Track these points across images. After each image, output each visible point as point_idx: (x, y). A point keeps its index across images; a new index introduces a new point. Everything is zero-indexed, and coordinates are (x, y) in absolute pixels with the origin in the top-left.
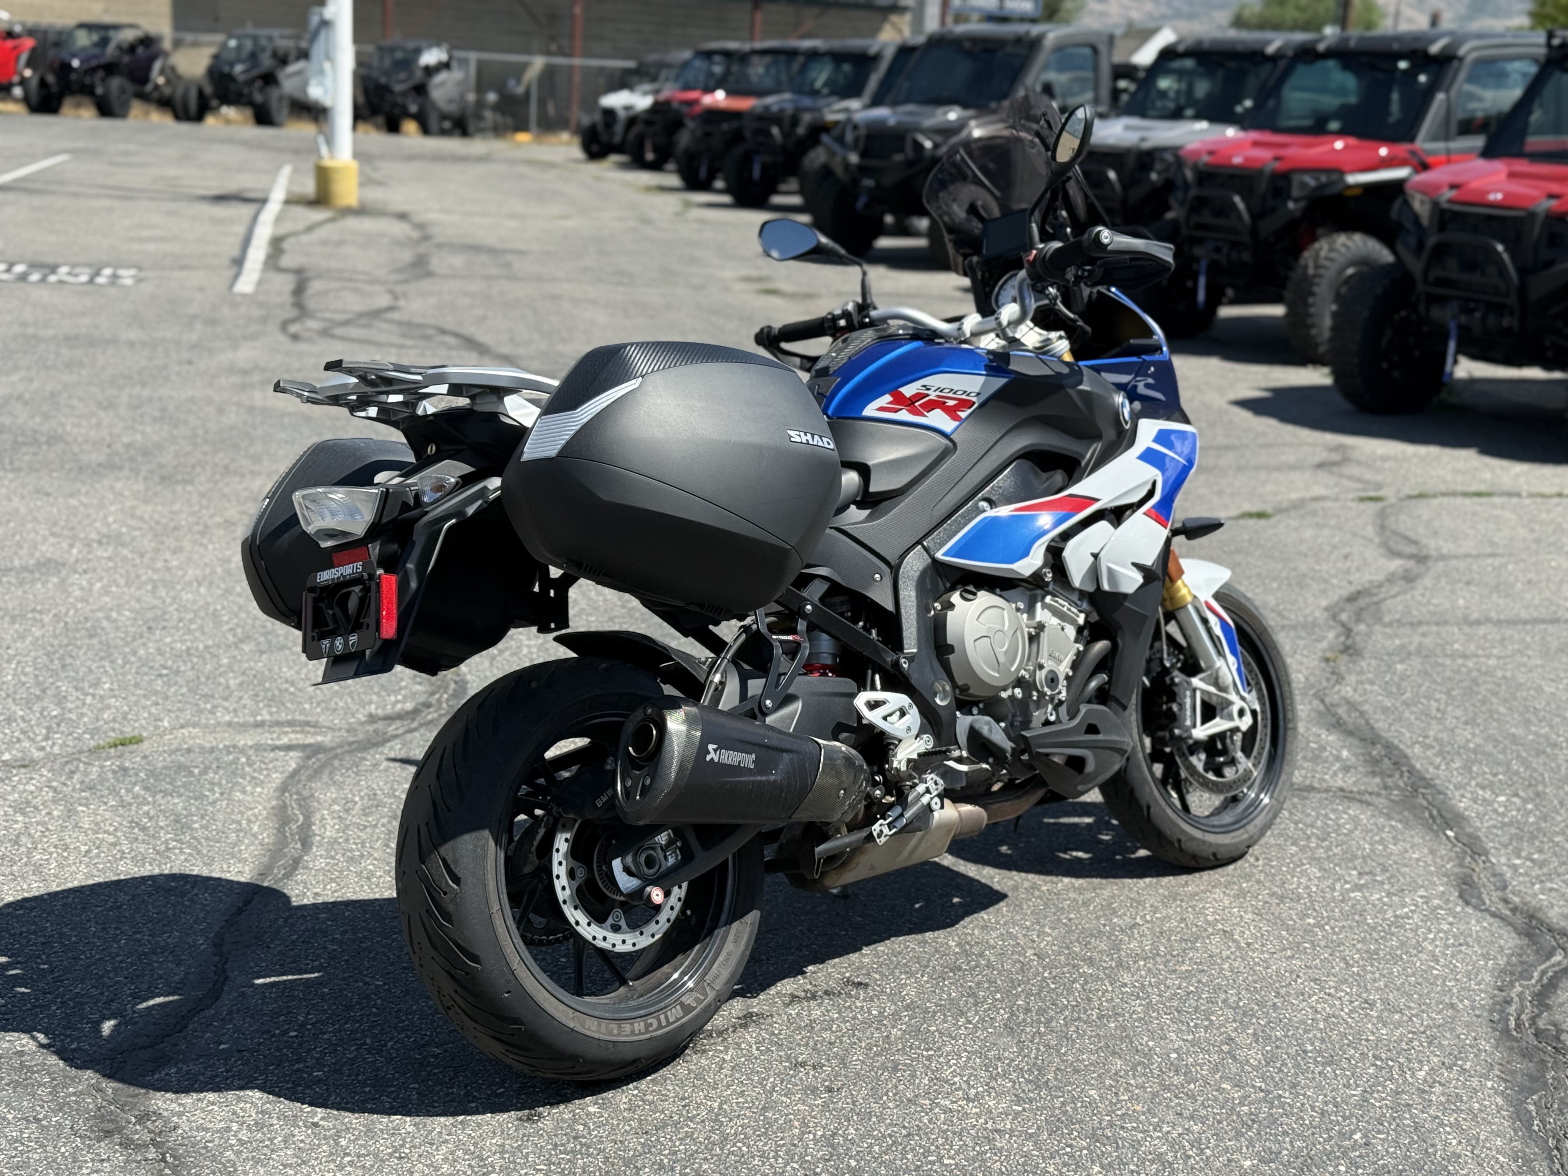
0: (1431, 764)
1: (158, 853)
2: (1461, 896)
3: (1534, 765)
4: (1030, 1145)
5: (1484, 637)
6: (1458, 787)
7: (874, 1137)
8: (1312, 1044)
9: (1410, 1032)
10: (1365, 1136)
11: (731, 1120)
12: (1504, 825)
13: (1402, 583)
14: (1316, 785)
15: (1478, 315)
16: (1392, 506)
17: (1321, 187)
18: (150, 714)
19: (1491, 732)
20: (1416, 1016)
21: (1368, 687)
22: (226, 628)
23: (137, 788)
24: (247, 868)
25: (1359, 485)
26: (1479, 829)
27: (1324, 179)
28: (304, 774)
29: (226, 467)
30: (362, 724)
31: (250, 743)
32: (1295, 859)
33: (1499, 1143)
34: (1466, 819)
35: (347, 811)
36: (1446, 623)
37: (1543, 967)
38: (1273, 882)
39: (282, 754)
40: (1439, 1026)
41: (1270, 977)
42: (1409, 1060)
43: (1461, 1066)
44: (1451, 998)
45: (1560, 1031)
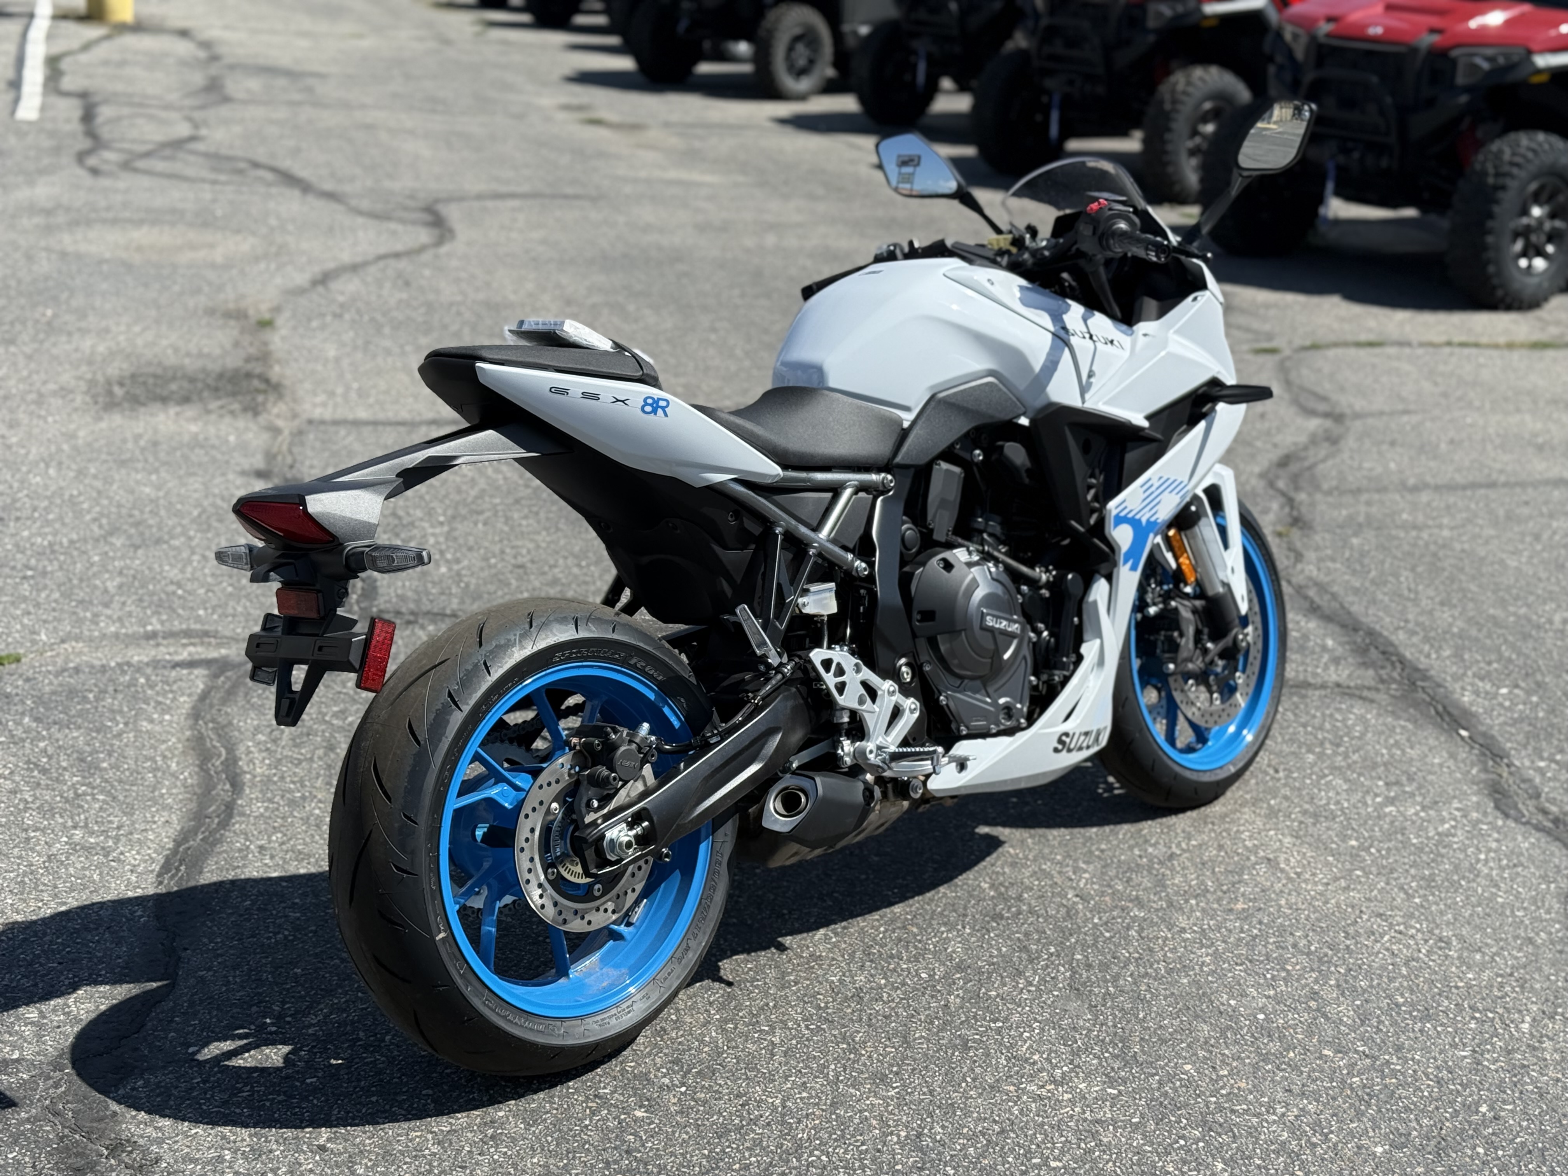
0: (1421, 652)
1: (67, 801)
2: (1497, 807)
3: (1525, 651)
4: (1139, 1139)
5: (1429, 504)
6: (1456, 678)
7: (964, 1136)
8: (1402, 995)
9: (1498, 975)
10: (1491, 1108)
11: (799, 1122)
12: (1515, 722)
13: (1326, 445)
14: (1311, 680)
15: (1356, 155)
16: (1289, 358)
17: (1177, 17)
18: (23, 625)
19: (1471, 614)
20: (1498, 954)
21: (1330, 564)
22: (88, 517)
23: (27, 720)
24: (174, 817)
25: (1250, 336)
26: (1491, 727)
28: (216, 697)
29: (49, 324)
31: (146, 660)
32: (1316, 769)
34: (1474, 715)
35: (275, 741)
36: (1385, 489)
38: (1300, 796)
39: (185, 672)
40: (1525, 967)
41: (1333, 914)
42: (1508, 1010)
43: (1562, 1015)
44: (1526, 931)
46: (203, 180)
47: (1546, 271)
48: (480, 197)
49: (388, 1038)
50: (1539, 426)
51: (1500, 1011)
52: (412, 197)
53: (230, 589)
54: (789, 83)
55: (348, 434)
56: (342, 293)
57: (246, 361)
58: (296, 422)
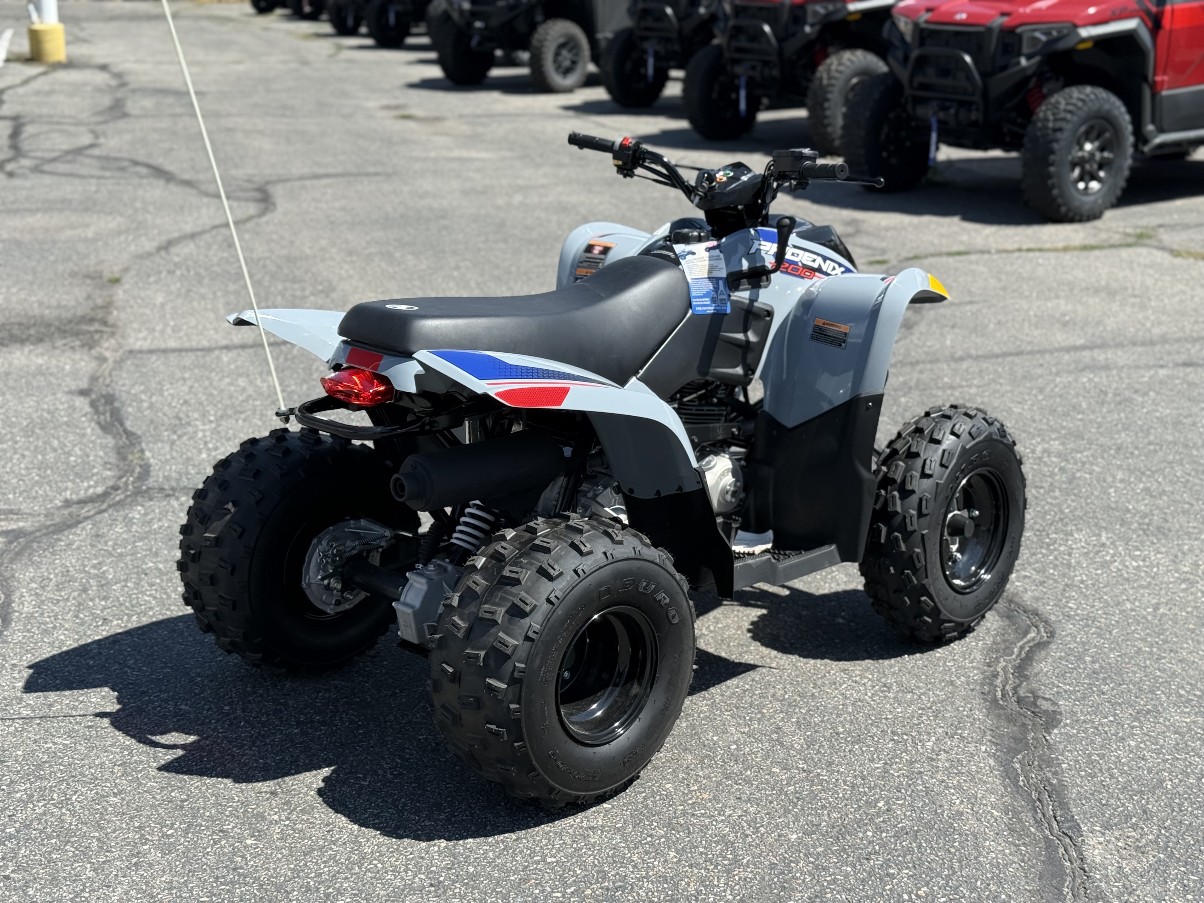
5: (967, 370)
8: (843, 726)
9: (920, 709)
10: (887, 803)
13: (903, 330)
15: (952, 111)
16: (894, 267)
17: (829, 14)
20: (924, 694)
25: (869, 252)
27: (831, 7)
28: (7, 557)
30: (59, 508)
33: (993, 799)
35: (43, 588)
36: (937, 361)
37: (1021, 643)
40: (942, 702)
42: (920, 733)
43: (960, 735)
44: (951, 676)
45: (1036, 697)
46: (92, 177)
48: (302, 178)
49: (74, 797)
50: (1070, 307)
52: (249, 181)
53: (37, 478)
54: (557, 79)
56: (178, 255)
57: (93, 309)
58: (121, 352)
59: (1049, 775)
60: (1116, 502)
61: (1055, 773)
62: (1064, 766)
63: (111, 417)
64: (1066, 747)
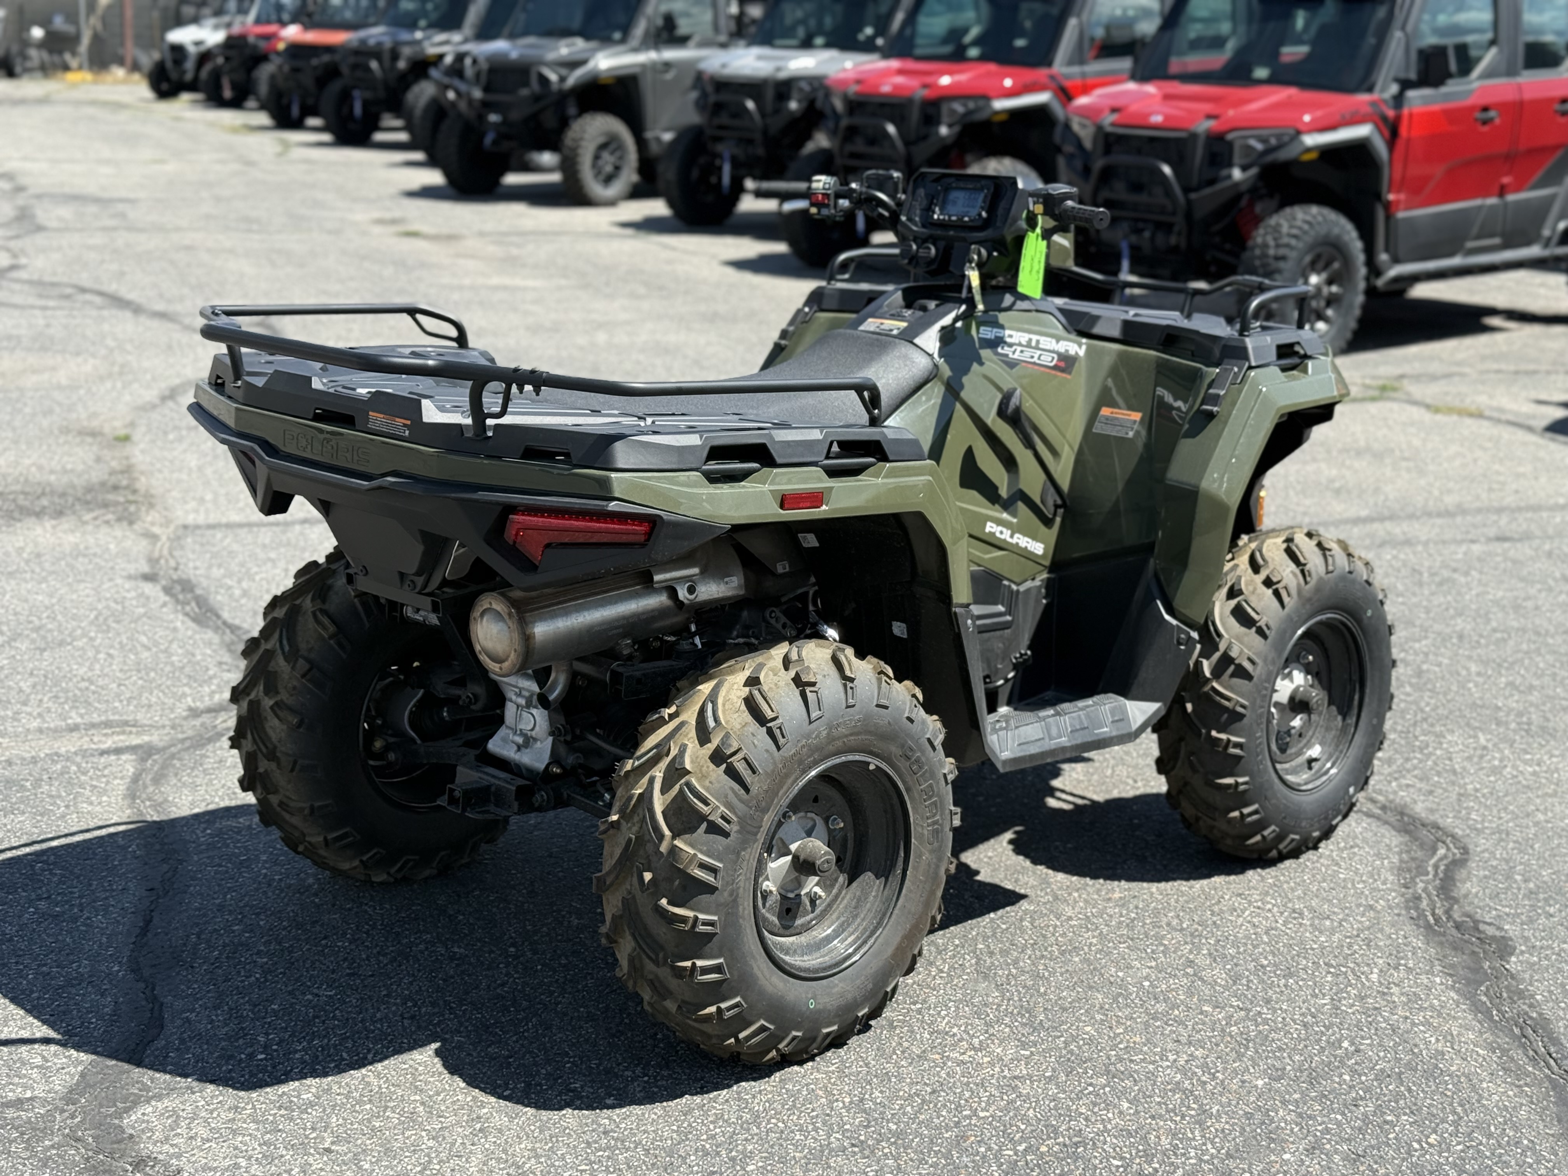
4: (1053, 1090)
7: (901, 1098)
8: (1266, 958)
9: (1346, 937)
10: (1352, 1043)
15: (1147, 234)
17: (969, 113)
20: (1344, 920)
24: (131, 884)
27: (971, 105)
28: (148, 778)
30: (185, 718)
31: (73, 750)
33: (1471, 1036)
37: (1432, 862)
39: (113, 757)
40: (1368, 928)
41: (1199, 896)
42: (1358, 965)
43: (1405, 965)
44: (1366, 899)
45: (1476, 922)
46: (32, 307)
47: (1327, 333)
50: (1334, 472)
51: (1352, 965)
53: (140, 682)
54: (596, 189)
55: (225, 537)
57: (111, 474)
58: (172, 528)
59: (1525, 1007)
60: (1481, 698)
61: (1531, 1006)
62: (1538, 997)
63: (200, 608)
64: (1532, 977)
